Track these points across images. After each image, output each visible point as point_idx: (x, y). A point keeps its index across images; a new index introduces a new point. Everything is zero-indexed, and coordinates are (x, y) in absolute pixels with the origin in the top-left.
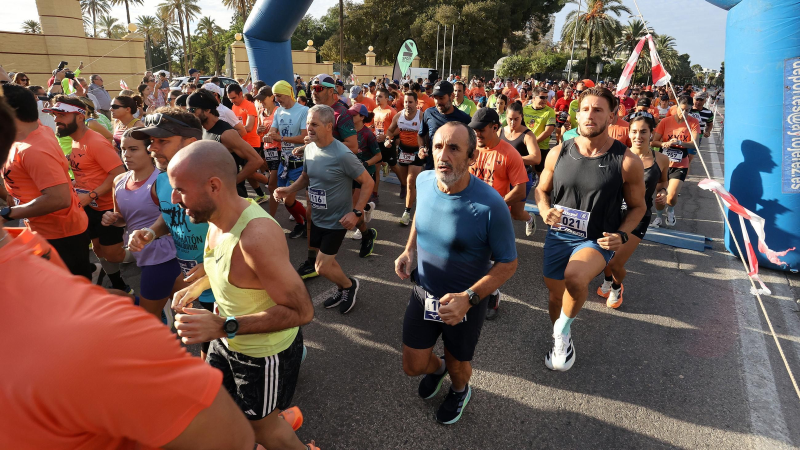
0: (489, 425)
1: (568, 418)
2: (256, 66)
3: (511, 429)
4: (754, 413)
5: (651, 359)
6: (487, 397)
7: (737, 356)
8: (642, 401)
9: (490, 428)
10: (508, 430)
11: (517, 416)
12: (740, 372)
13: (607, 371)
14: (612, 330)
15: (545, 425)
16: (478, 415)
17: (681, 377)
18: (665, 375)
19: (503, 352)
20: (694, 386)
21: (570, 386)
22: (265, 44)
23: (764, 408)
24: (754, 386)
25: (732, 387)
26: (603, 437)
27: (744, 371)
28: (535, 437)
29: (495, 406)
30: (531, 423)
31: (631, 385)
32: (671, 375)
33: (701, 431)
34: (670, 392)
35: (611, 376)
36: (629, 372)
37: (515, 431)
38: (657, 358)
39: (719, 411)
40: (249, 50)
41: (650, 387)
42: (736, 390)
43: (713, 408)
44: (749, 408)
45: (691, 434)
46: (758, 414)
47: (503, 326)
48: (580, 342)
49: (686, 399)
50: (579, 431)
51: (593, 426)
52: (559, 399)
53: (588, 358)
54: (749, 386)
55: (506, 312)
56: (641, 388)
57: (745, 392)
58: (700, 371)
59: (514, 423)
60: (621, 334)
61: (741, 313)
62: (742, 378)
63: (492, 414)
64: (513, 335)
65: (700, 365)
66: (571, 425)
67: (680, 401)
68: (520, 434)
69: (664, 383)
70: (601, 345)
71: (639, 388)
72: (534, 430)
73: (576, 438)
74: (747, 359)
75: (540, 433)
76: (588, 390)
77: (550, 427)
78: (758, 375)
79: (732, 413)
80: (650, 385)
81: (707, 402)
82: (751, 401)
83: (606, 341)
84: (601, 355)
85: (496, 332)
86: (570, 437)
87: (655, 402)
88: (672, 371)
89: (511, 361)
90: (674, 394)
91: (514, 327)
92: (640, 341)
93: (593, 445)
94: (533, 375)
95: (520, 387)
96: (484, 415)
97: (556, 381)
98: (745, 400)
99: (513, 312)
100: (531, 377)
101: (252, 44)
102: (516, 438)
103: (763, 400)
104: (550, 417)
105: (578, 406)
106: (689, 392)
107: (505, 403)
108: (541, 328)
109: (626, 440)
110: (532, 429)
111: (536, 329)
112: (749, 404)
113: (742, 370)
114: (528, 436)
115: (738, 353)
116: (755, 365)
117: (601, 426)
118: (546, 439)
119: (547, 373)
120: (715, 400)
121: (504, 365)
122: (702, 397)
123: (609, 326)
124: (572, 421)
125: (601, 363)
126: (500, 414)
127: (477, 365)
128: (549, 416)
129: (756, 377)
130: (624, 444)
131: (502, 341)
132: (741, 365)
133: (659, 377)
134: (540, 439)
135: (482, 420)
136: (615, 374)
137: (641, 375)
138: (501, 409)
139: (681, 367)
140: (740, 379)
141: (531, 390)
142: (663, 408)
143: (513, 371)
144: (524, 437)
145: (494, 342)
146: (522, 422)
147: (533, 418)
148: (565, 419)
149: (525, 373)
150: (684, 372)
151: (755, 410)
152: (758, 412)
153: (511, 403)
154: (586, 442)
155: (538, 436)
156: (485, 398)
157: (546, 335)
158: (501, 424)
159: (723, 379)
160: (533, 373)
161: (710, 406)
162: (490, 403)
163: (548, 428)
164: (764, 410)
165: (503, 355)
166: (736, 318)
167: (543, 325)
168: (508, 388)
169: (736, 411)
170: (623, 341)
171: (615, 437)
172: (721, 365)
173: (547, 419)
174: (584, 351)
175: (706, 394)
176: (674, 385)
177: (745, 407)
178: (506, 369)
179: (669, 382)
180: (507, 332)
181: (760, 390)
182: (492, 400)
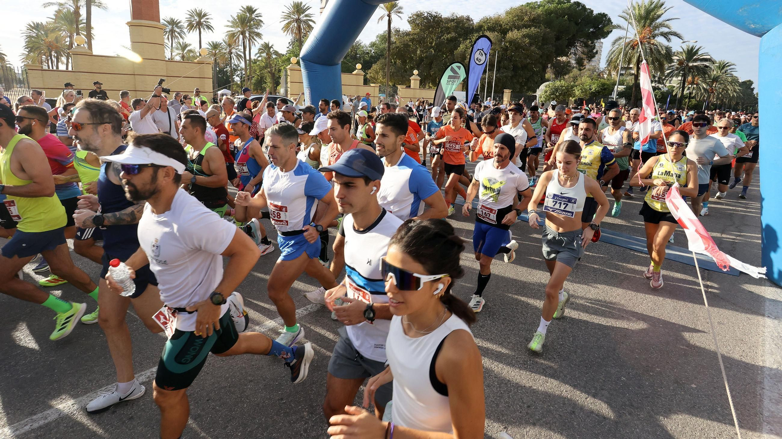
0: (497, 405)
1: (573, 408)
2: (310, 86)
3: (518, 411)
4: (767, 426)
5: (665, 368)
6: (498, 383)
7: (758, 374)
8: (649, 402)
9: (498, 408)
10: (515, 411)
11: (524, 401)
12: (758, 389)
13: (617, 373)
14: (627, 339)
15: (550, 411)
16: (488, 396)
17: (694, 386)
18: (677, 382)
19: (518, 348)
20: (705, 396)
21: (578, 382)
22: (319, 68)
23: (779, 423)
24: (772, 402)
25: (747, 400)
26: (605, 428)
27: (763, 389)
28: (539, 420)
29: (504, 391)
30: (537, 408)
31: (639, 388)
32: (684, 383)
33: (706, 434)
34: (679, 398)
35: (621, 378)
36: (640, 376)
37: (521, 412)
38: (670, 367)
39: (728, 420)
40: (304, 72)
41: (659, 391)
42: (751, 404)
43: (723, 416)
44: (762, 421)
45: (695, 436)
46: (771, 427)
47: (521, 326)
48: (594, 346)
49: (696, 406)
50: (582, 420)
51: (597, 417)
52: (566, 391)
53: (600, 360)
54: (766, 402)
55: (524, 315)
56: (650, 391)
57: (760, 407)
58: (715, 383)
59: (520, 406)
60: (636, 343)
61: (770, 336)
62: (760, 394)
63: (501, 397)
64: (529, 334)
65: (715, 377)
66: (575, 414)
67: (688, 407)
68: (525, 416)
69: (674, 390)
70: (614, 350)
71: (648, 391)
72: (539, 414)
73: (579, 425)
74: (768, 378)
75: (544, 417)
76: (595, 387)
77: (554, 414)
78: (778, 393)
79: (743, 423)
80: (659, 390)
81: (717, 411)
82: (766, 415)
83: (619, 348)
84: (614, 359)
85: (513, 330)
86: (573, 423)
87: (662, 405)
88: (684, 380)
89: (525, 355)
90: (684, 400)
91: (530, 328)
92: (655, 351)
93: (595, 433)
94: (544, 369)
95: (530, 378)
96: (494, 397)
97: (565, 376)
98: (759, 413)
99: (532, 315)
100: (542, 371)
101: (307, 68)
102: (521, 418)
103: (779, 416)
104: (556, 406)
105: (584, 399)
106: (699, 400)
107: (514, 389)
108: (557, 331)
109: (628, 433)
110: (537, 413)
111: (552, 331)
112: (763, 418)
113: (760, 387)
114: (532, 418)
115: (759, 372)
116: (776, 384)
117: (605, 418)
118: (549, 423)
119: (557, 369)
120: (726, 410)
121: (517, 358)
122: (713, 406)
123: (625, 335)
124: (577, 411)
125: (612, 366)
126: (509, 397)
127: (492, 356)
128: (554, 404)
129: (775, 394)
130: (625, 436)
131: (518, 339)
132: (761, 383)
133: (670, 384)
134: (544, 422)
135: (491, 401)
136: (624, 377)
137: (651, 380)
138: (510, 393)
139: (695, 378)
140: (757, 395)
141: (540, 381)
142: (670, 411)
143: (525, 364)
144: (528, 418)
145: (509, 338)
146: (529, 407)
147: (539, 404)
148: (570, 409)
149: (536, 367)
150: (697, 382)
151: (769, 423)
152: (772, 426)
153: (520, 390)
154: (588, 430)
155: (542, 420)
156: (496, 383)
157: (560, 337)
158: (508, 406)
159: (739, 393)
160: (544, 368)
161: (720, 414)
162: (500, 387)
163: (552, 414)
164: (778, 424)
165: (518, 350)
166: (763, 340)
167: (559, 329)
168: (518, 377)
169: (747, 422)
170: (638, 349)
171: (617, 429)
172: (739, 380)
173: (553, 406)
174: (596, 354)
175: (718, 404)
176: (685, 392)
177: (758, 419)
178: (519, 361)
179: (680, 389)
180: (523, 331)
181: (778, 407)
182: (502, 385)
